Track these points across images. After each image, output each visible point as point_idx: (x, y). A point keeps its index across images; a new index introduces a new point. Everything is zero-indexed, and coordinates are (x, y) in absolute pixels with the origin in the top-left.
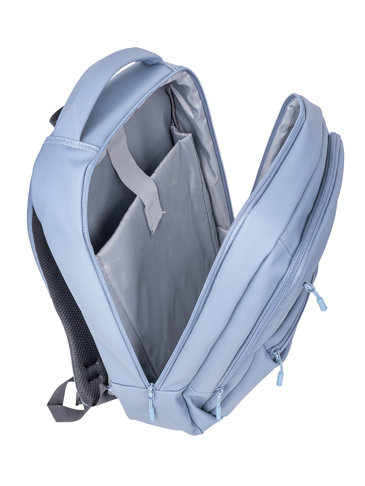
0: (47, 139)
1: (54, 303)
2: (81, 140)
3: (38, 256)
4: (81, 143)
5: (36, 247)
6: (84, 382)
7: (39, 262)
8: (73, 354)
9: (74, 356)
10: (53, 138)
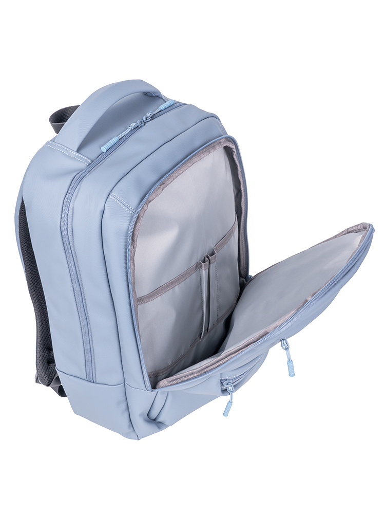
0: (48, 143)
1: (28, 285)
2: (78, 151)
3: (21, 240)
4: (77, 154)
5: (20, 232)
6: (44, 363)
7: (20, 246)
8: (39, 335)
9: (39, 338)
10: (54, 143)
